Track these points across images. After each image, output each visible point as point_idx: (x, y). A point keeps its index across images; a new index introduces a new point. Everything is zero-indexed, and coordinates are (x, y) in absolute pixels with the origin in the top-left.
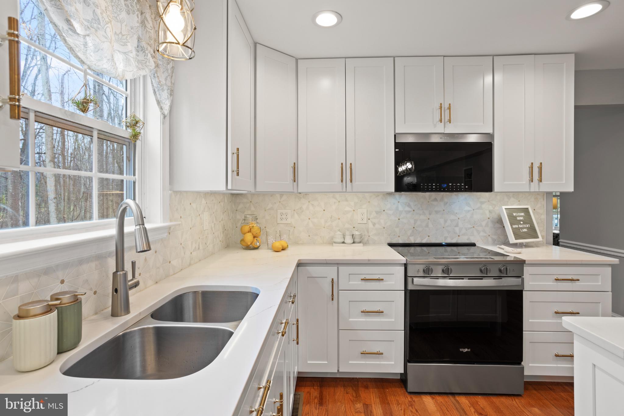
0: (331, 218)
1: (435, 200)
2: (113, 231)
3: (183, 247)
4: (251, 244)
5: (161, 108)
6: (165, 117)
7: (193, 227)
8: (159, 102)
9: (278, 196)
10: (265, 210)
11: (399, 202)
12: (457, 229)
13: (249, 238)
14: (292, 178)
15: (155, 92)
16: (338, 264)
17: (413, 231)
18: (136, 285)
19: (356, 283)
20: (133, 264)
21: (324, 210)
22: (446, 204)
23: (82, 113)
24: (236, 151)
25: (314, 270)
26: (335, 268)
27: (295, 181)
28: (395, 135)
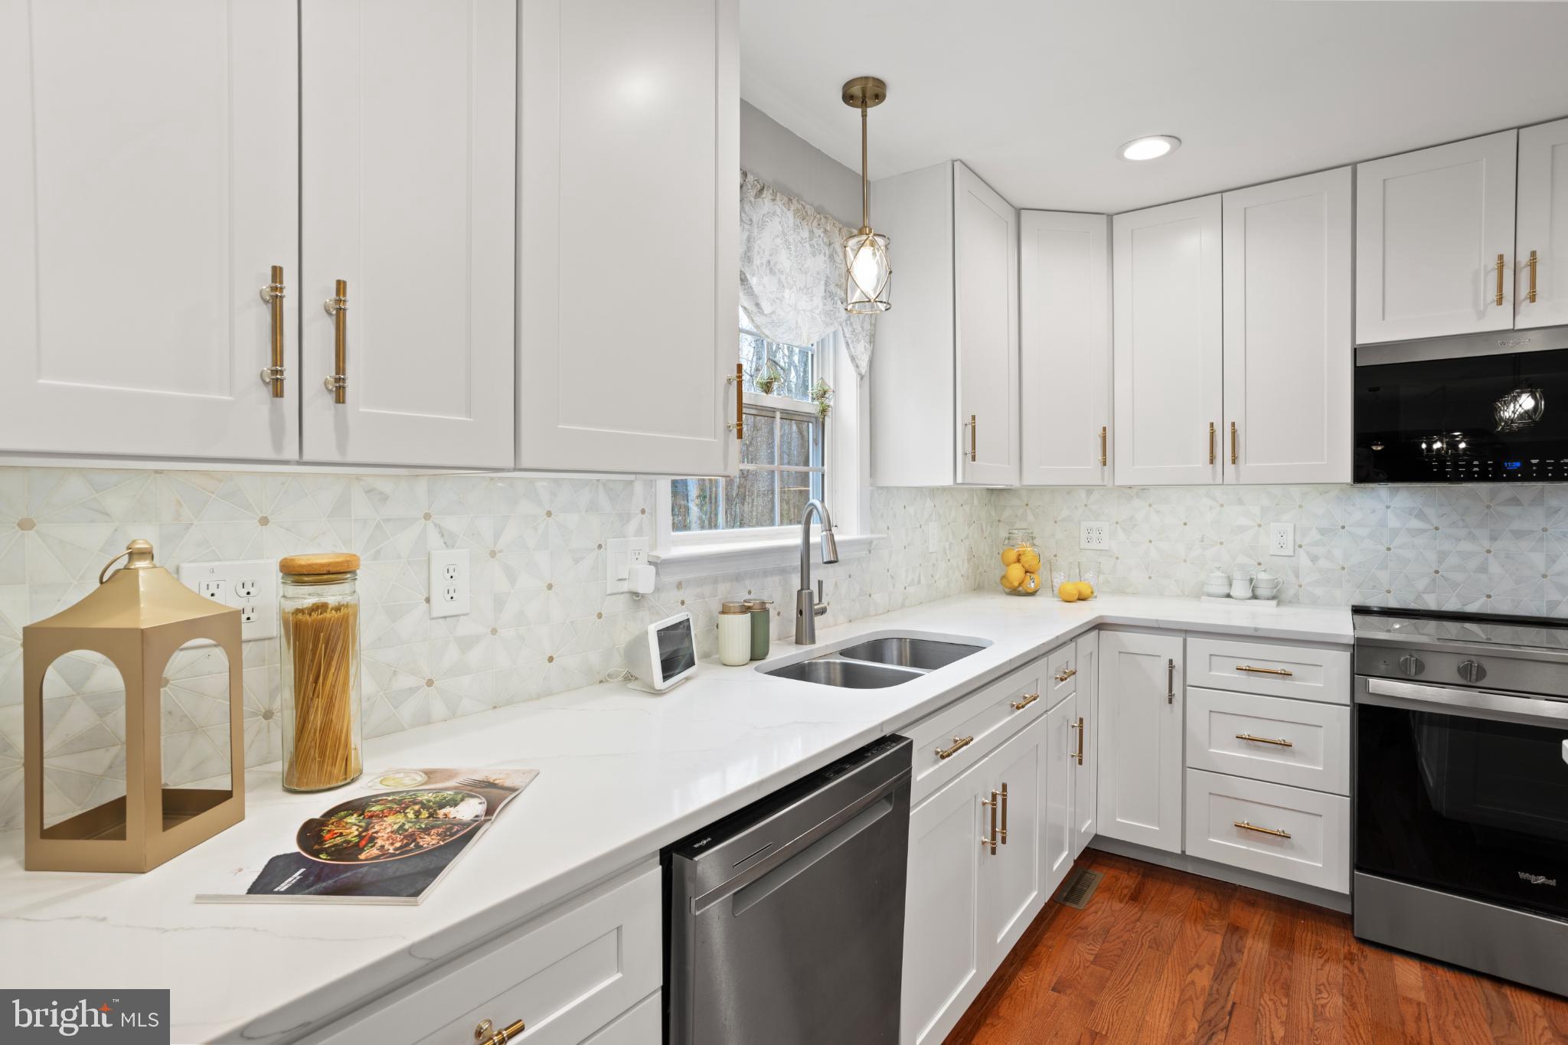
0: (1202, 541)
2: (798, 541)
3: (892, 577)
4: (1020, 585)
5: (857, 366)
6: (862, 377)
7: (909, 545)
8: (853, 358)
9: (1083, 494)
10: (1056, 522)
13: (1016, 573)
14: (1101, 458)
15: (847, 344)
16: (1186, 631)
17: (1434, 580)
18: (823, 611)
19: (1226, 675)
20: (820, 583)
21: (1185, 524)
23: (765, 394)
24: (970, 420)
25: (1132, 642)
26: (1178, 641)
27: (1105, 464)
28: (1357, 350)
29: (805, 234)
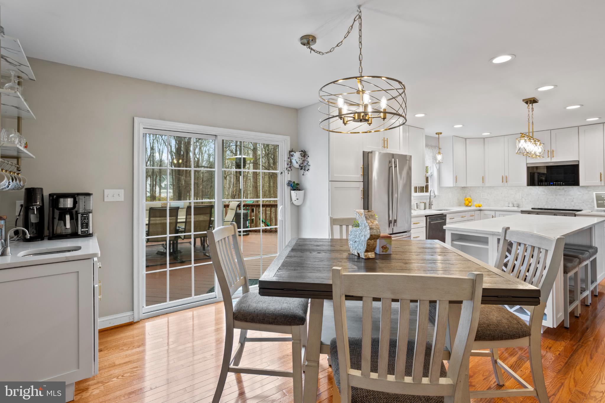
0: (505, 197)
4: (468, 205)
5: (437, 169)
8: (436, 167)
9: (481, 188)
10: (476, 193)
11: (538, 190)
13: (467, 202)
15: (435, 165)
17: (546, 203)
18: (432, 205)
21: (501, 194)
22: (565, 191)
24: (456, 177)
26: (494, 212)
27: (483, 182)
28: (527, 164)
29: (429, 151)
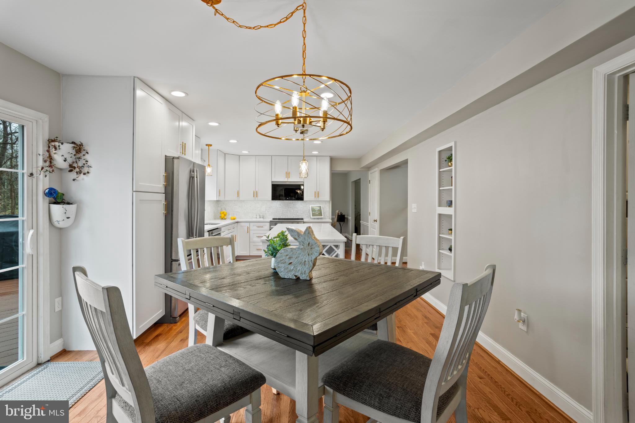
0: (253, 210)
1: (290, 203)
4: (223, 217)
9: (233, 201)
10: (229, 206)
12: (298, 214)
13: (223, 215)
14: (237, 195)
16: (250, 222)
17: (282, 214)
19: (255, 228)
21: (250, 207)
22: (294, 204)
24: (219, 190)
25: (242, 224)
27: (238, 197)
28: (272, 182)
